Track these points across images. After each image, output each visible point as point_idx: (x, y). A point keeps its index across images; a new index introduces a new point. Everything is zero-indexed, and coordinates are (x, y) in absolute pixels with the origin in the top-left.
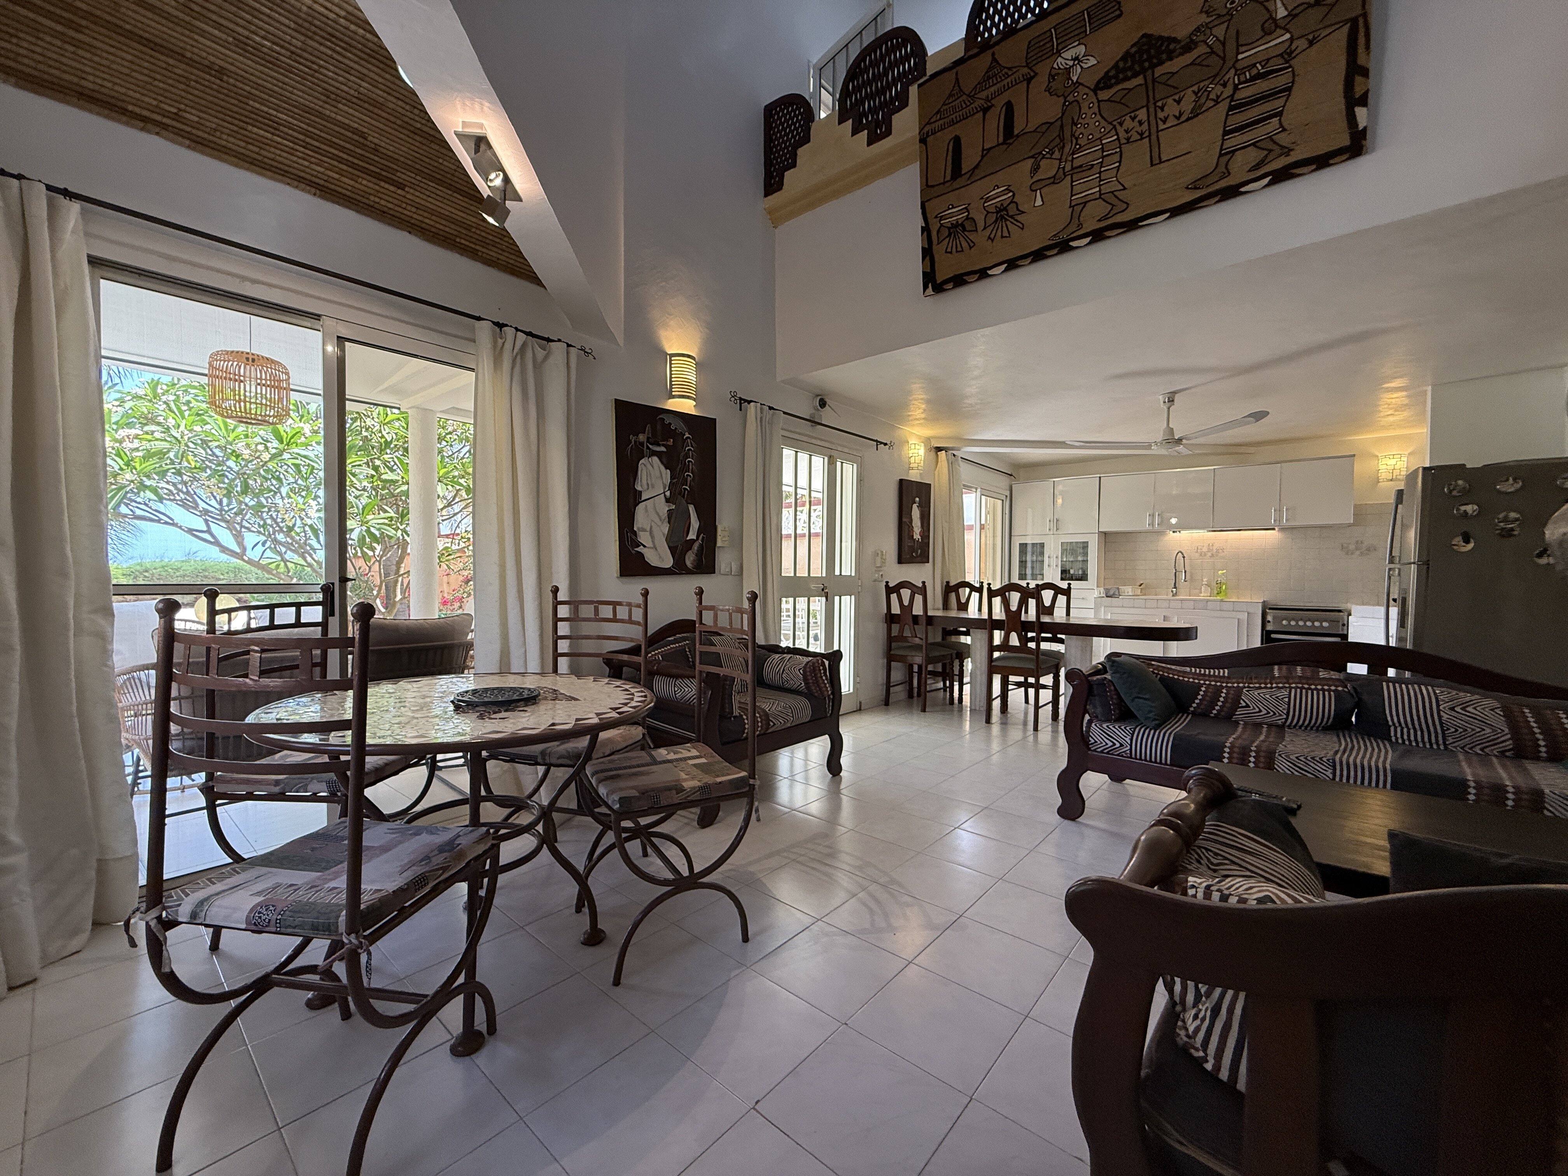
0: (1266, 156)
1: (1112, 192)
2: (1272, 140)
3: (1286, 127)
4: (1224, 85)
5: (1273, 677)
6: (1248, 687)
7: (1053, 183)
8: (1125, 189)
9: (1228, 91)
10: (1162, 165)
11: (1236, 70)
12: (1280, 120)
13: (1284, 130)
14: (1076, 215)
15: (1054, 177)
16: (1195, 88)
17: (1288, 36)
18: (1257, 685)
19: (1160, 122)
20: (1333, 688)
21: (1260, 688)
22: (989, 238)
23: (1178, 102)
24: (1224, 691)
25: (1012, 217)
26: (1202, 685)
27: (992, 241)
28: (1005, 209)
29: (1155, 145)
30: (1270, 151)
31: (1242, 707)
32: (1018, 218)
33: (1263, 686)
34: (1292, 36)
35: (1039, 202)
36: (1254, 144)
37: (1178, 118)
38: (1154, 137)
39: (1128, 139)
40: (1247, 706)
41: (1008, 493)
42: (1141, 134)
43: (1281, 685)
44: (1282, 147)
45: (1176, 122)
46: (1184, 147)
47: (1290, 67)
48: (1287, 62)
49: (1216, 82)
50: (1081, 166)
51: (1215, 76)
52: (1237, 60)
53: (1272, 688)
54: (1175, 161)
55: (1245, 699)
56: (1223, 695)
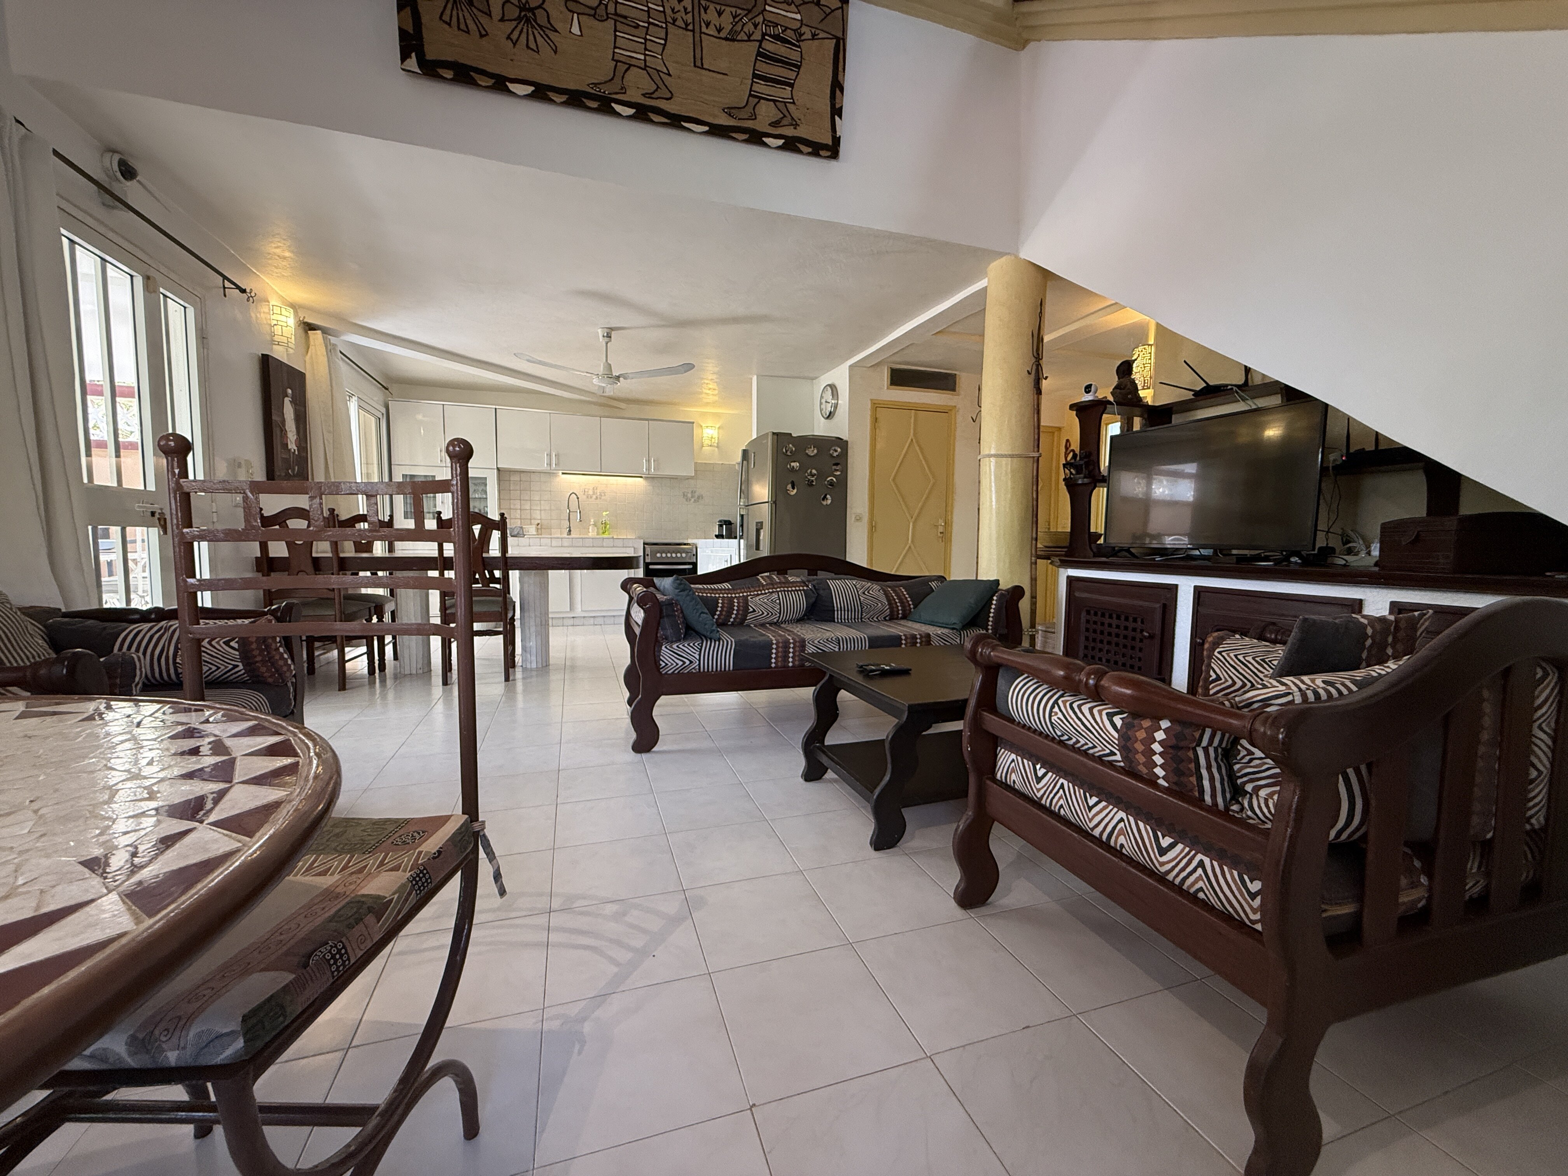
0: (782, 118)
1: (658, 71)
2: (786, 106)
3: (796, 101)
4: (756, 26)
5: (763, 586)
6: (751, 595)
7: (594, 16)
8: (669, 75)
9: (757, 36)
10: (704, 72)
11: (764, 19)
12: (792, 91)
13: (794, 103)
14: (619, 74)
15: (595, 9)
16: (734, 10)
17: (798, 17)
18: (756, 593)
19: (703, 25)
20: (801, 588)
21: (758, 595)
22: (509, 37)
23: (720, 14)
24: (736, 601)
25: (541, 27)
26: (717, 599)
27: (514, 44)
28: (532, 10)
29: (697, 46)
30: (785, 116)
31: (751, 612)
32: (552, 35)
33: (759, 592)
34: (802, 20)
35: (576, 30)
36: (774, 101)
37: (719, 31)
38: (697, 35)
39: (675, 20)
40: (754, 611)
41: (384, 410)
42: (687, 25)
43: (771, 590)
44: (793, 118)
45: (716, 34)
46: (722, 65)
47: (799, 47)
48: (798, 41)
49: (750, 16)
50: (625, 17)
51: (750, 11)
52: (765, 9)
53: (766, 594)
54: (714, 75)
55: (752, 606)
56: (736, 604)
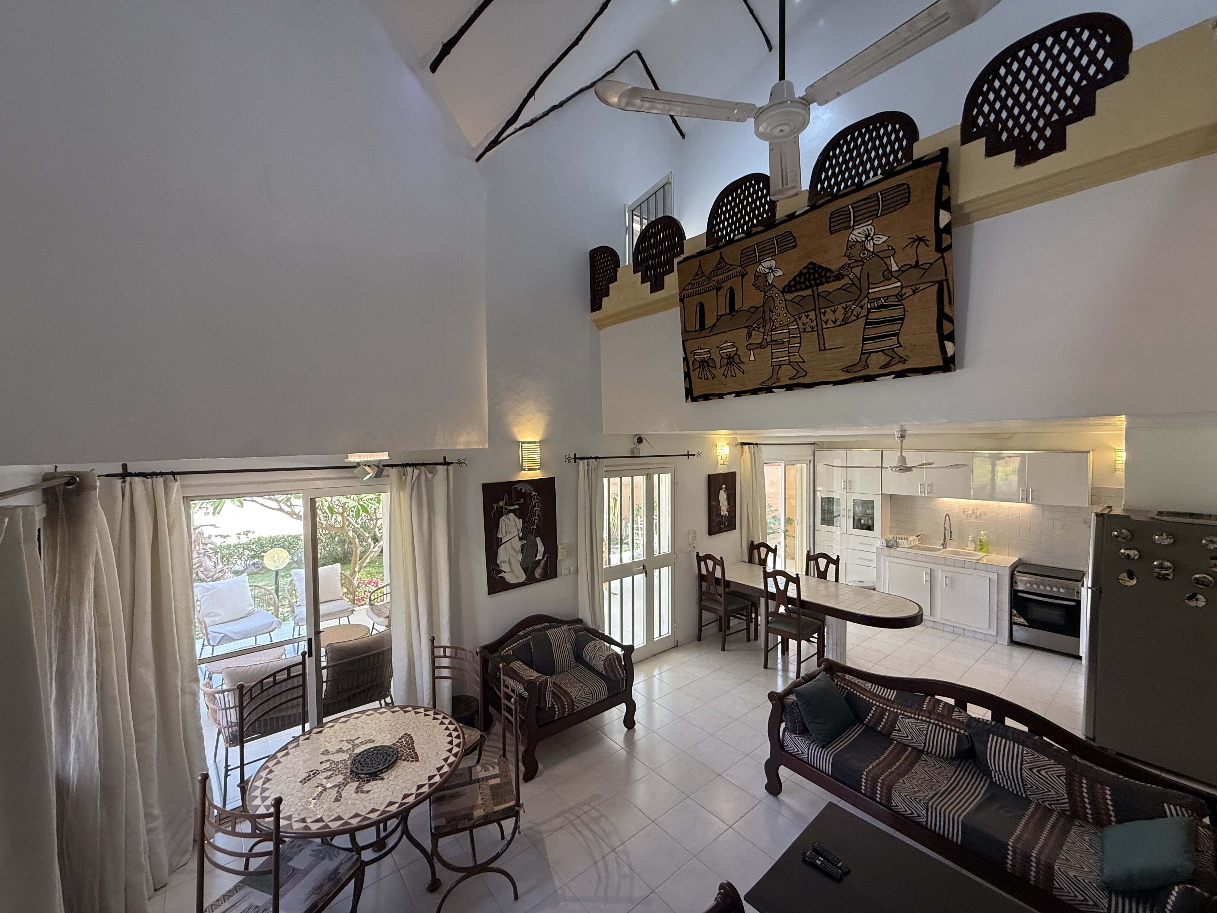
0: (891, 360)
1: (797, 362)
2: (893, 351)
3: (902, 344)
4: (862, 307)
5: (921, 710)
6: (903, 715)
7: (760, 347)
8: (804, 362)
9: (864, 312)
10: (826, 352)
11: (869, 299)
12: (898, 339)
13: (901, 346)
14: (775, 373)
15: (761, 344)
16: (844, 305)
17: (899, 284)
18: (909, 714)
19: (823, 323)
20: (958, 730)
21: (910, 717)
22: (723, 375)
23: (834, 312)
24: (887, 714)
25: (736, 364)
26: (873, 705)
27: (726, 377)
28: (732, 358)
29: (821, 338)
30: (893, 358)
31: (897, 730)
32: (741, 365)
33: (913, 716)
34: (902, 285)
35: (752, 358)
36: (882, 351)
37: (835, 323)
38: (820, 332)
39: (805, 329)
40: (900, 730)
41: (811, 458)
42: (812, 328)
43: (924, 718)
44: (901, 357)
45: (833, 325)
46: (839, 342)
47: (902, 304)
48: (900, 301)
49: (856, 304)
50: (776, 341)
51: (856, 300)
52: (869, 293)
53: (918, 719)
54: (833, 351)
55: (899, 725)
56: (886, 717)
